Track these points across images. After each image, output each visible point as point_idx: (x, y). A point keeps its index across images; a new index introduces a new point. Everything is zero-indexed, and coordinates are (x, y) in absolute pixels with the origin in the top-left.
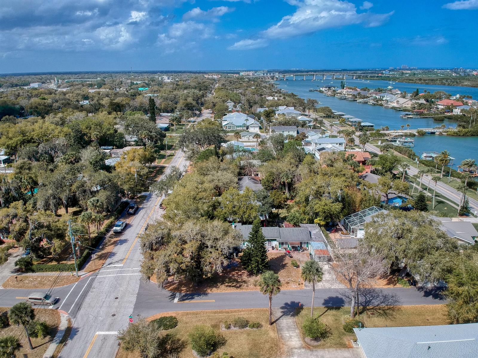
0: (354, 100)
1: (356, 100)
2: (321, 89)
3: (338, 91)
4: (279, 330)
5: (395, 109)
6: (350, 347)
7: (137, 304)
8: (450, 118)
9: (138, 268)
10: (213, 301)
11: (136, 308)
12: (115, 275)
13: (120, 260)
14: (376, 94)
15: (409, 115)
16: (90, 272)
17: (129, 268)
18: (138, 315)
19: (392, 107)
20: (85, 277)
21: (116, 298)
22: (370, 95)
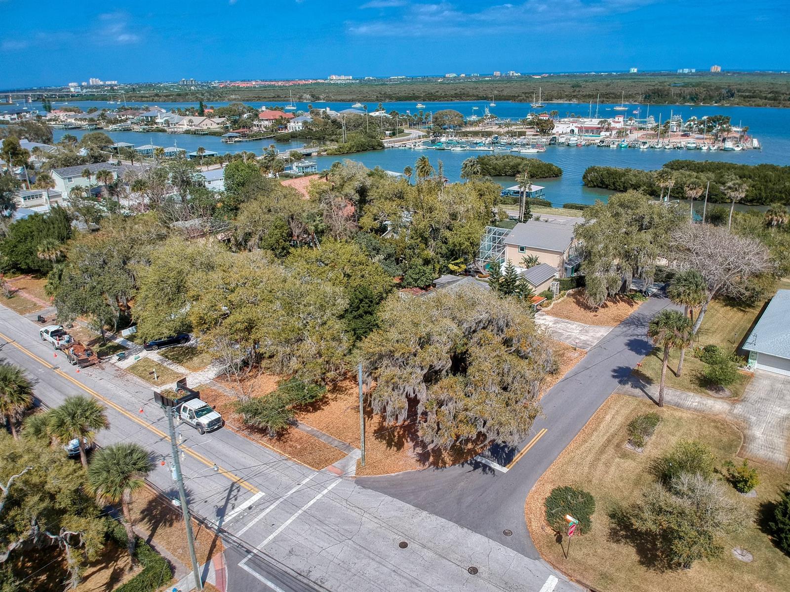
3: (45, 116)
4: (678, 406)
5: (195, 133)
6: (752, 375)
7: (460, 521)
8: (294, 136)
9: (311, 476)
10: (543, 431)
11: (475, 527)
12: (293, 518)
13: (231, 491)
14: (134, 114)
15: (236, 137)
16: (209, 558)
17: (291, 488)
18: (505, 533)
19: (186, 130)
20: (220, 574)
21: (403, 545)
22: (123, 118)
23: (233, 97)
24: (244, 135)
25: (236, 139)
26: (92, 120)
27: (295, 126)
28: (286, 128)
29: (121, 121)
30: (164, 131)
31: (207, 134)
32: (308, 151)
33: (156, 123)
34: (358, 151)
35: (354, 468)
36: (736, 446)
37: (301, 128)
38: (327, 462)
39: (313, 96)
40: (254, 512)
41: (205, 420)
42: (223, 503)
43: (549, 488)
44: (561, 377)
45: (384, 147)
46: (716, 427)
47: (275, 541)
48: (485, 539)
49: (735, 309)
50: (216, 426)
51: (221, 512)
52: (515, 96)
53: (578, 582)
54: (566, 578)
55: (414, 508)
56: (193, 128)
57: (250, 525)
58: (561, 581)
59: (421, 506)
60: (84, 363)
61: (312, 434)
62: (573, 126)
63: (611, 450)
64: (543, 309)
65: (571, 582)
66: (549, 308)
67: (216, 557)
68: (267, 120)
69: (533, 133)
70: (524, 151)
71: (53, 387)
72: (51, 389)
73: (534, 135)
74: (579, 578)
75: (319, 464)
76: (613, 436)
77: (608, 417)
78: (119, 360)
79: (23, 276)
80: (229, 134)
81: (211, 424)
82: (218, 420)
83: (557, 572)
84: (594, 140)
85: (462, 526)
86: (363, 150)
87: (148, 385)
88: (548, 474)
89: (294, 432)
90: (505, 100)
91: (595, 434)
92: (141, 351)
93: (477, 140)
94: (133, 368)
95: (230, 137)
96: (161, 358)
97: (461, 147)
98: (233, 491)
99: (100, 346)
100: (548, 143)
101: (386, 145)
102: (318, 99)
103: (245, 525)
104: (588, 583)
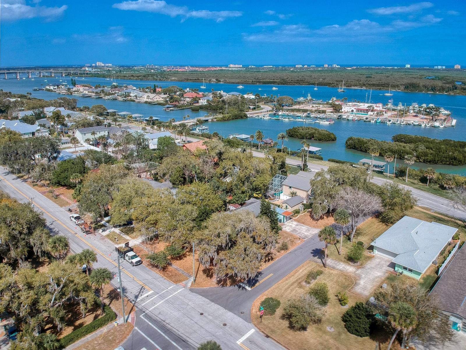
0: (100, 98)
1: (102, 98)
2: (48, 87)
3: (72, 89)
4: (334, 268)
5: (150, 103)
6: (374, 256)
7: (225, 307)
8: (202, 108)
9: (173, 286)
10: (272, 274)
11: (230, 310)
12: (163, 301)
13: (141, 289)
14: (119, 91)
15: (171, 107)
16: (130, 313)
17: (164, 290)
18: (242, 313)
19: (146, 101)
20: (133, 319)
21: (202, 314)
22: (113, 92)
23: (173, 78)
24: (175, 106)
25: (171, 109)
26: (97, 93)
27: (203, 102)
28: (198, 102)
29: (112, 94)
30: (134, 101)
31: (156, 104)
32: (207, 119)
33: (130, 96)
34: (233, 119)
35: (190, 284)
36: (350, 287)
37: (206, 103)
38: (180, 281)
39: (217, 80)
40: (148, 298)
41: (134, 260)
42: (138, 294)
43: (265, 297)
44: (288, 251)
45: (247, 117)
46: (345, 278)
47: (154, 309)
48: (233, 314)
49: (384, 224)
50: (139, 263)
51: (137, 297)
52: (330, 83)
53: (263, 332)
54: (258, 330)
55: (209, 301)
56: (149, 100)
57: (146, 302)
58: (256, 331)
59: (212, 301)
60: (88, 232)
61: (176, 269)
62: (353, 108)
63: (296, 284)
64: (293, 218)
65: (260, 332)
66: (296, 218)
67: (132, 313)
68: (188, 98)
69: (331, 111)
70: (322, 123)
71: (75, 242)
72: (74, 243)
73: (331, 112)
74: (263, 330)
75: (176, 282)
76: (299, 279)
77: (301, 271)
78: (102, 231)
79: (62, 187)
80: (168, 106)
81: (137, 262)
82: (139, 261)
83: (256, 328)
84: (363, 117)
85: (226, 309)
86: (236, 118)
87: (113, 244)
88: (266, 292)
89: (170, 268)
90: (324, 85)
91: (293, 277)
92: (112, 228)
93: (298, 114)
94: (108, 236)
95: (168, 107)
96: (120, 232)
97: (289, 119)
98: (142, 290)
99: (95, 225)
100: (337, 118)
101: (248, 115)
102: (220, 81)
103: (144, 302)
104: (266, 332)
